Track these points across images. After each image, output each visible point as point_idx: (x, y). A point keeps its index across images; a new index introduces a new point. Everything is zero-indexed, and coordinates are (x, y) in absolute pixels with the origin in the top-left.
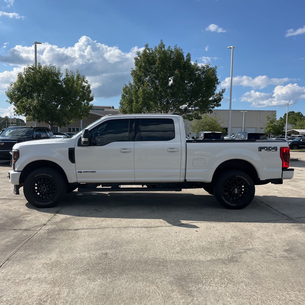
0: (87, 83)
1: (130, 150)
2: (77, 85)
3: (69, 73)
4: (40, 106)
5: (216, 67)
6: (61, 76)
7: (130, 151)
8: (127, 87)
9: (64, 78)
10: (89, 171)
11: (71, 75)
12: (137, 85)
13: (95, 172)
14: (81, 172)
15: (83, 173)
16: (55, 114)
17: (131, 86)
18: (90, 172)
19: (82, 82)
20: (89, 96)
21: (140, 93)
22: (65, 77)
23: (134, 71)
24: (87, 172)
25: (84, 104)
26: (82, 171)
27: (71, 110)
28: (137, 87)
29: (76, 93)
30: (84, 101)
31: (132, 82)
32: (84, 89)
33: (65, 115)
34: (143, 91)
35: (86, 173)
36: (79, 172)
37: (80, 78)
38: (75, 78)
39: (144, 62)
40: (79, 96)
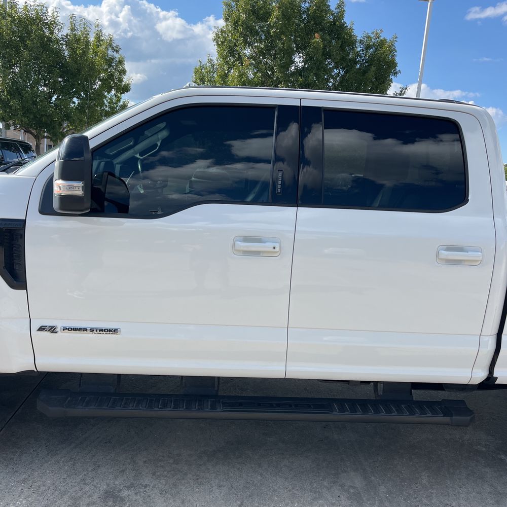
0: (117, 52)
1: (277, 245)
2: (96, 53)
3: (77, 24)
4: (9, 93)
5: (396, 38)
6: (59, 30)
7: (277, 249)
8: (202, 67)
9: (67, 34)
10: (89, 325)
11: (82, 29)
12: (227, 63)
13: (115, 331)
14: (52, 330)
15: (61, 334)
16: (43, 113)
17: (213, 66)
18: (92, 330)
19: (107, 49)
20: (121, 81)
21: (233, 80)
22: (69, 32)
23: (222, 31)
24: (80, 330)
25: (111, 99)
26: (59, 325)
27: (81, 108)
28: (226, 67)
29: (93, 72)
30: (109, 92)
31: (215, 57)
32: (110, 66)
33: (68, 117)
34: (239, 76)
35: (78, 334)
36: (41, 329)
37: (102, 40)
38: (92, 39)
39: (245, 11)
40: (100, 80)
